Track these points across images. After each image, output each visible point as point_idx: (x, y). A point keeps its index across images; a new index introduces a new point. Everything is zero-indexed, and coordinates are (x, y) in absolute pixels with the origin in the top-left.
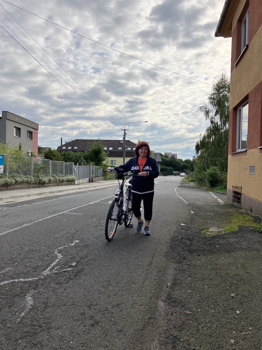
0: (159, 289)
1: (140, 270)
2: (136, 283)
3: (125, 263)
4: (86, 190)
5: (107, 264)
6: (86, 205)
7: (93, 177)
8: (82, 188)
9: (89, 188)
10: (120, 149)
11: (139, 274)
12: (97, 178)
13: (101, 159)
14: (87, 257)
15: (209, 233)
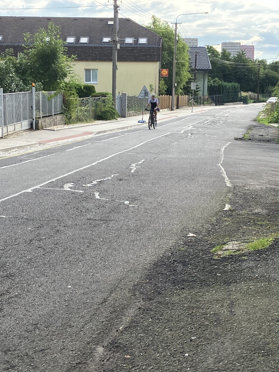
0: (104, 333)
1: (85, 309)
2: (74, 326)
3: (65, 301)
4: (22, 152)
5: (38, 303)
6: (16, 195)
7: (39, 118)
8: (13, 148)
9: (29, 147)
10: (106, 40)
11: (82, 316)
12: (47, 119)
13: (58, 74)
14: (8, 292)
15: (220, 252)
